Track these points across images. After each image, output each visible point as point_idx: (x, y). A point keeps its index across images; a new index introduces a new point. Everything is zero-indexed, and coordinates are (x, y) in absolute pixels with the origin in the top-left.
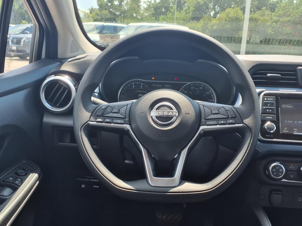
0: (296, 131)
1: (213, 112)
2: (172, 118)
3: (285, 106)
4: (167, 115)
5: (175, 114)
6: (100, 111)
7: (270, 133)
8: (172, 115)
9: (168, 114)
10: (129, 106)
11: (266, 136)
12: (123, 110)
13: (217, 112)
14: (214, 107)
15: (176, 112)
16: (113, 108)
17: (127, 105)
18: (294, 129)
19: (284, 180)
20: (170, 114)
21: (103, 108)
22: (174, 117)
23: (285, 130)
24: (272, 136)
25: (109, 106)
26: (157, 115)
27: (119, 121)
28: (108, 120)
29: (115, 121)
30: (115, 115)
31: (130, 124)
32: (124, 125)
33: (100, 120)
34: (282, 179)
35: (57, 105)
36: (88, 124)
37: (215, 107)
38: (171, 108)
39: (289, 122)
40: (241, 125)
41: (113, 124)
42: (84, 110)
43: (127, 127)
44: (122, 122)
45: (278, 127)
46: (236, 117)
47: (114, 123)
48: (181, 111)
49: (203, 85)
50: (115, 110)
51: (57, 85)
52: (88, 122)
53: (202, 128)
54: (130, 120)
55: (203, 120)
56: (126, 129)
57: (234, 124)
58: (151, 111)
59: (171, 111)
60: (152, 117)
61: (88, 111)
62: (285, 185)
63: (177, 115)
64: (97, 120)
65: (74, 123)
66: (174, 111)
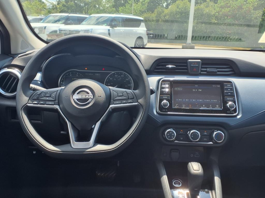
0: (184, 106)
1: (119, 95)
2: (89, 99)
3: (177, 89)
4: (85, 98)
5: (90, 97)
6: (36, 96)
7: (165, 109)
8: (88, 97)
9: (86, 96)
10: (59, 92)
11: (163, 110)
12: (53, 95)
13: (122, 95)
14: (119, 91)
15: (91, 96)
16: (46, 93)
17: (57, 91)
18: (183, 105)
19: (176, 141)
20: (87, 97)
21: (39, 93)
22: (90, 99)
23: (177, 106)
24: (167, 110)
25: (43, 92)
26: (78, 98)
27: (50, 103)
28: (42, 102)
29: (47, 103)
30: (47, 98)
31: (59, 105)
32: (54, 105)
33: (36, 102)
34: (175, 141)
35: (9, 91)
36: (27, 105)
37: (121, 91)
38: (88, 93)
39: (179, 100)
40: (137, 103)
41: (45, 105)
42: (24, 95)
43: (57, 107)
44: (53, 103)
45: (171, 104)
46: (133, 98)
47: (47, 104)
48: (95, 95)
49: (124, 73)
50: (48, 95)
51: (9, 76)
52: (27, 104)
53: (111, 106)
54: (58, 102)
55: (112, 101)
56: (56, 109)
57: (132, 103)
58: (73, 95)
59: (87, 95)
60: (74, 99)
61: (27, 96)
62: (177, 145)
63: (92, 97)
64: (34, 102)
65: (16, 104)
66: (90, 95)
